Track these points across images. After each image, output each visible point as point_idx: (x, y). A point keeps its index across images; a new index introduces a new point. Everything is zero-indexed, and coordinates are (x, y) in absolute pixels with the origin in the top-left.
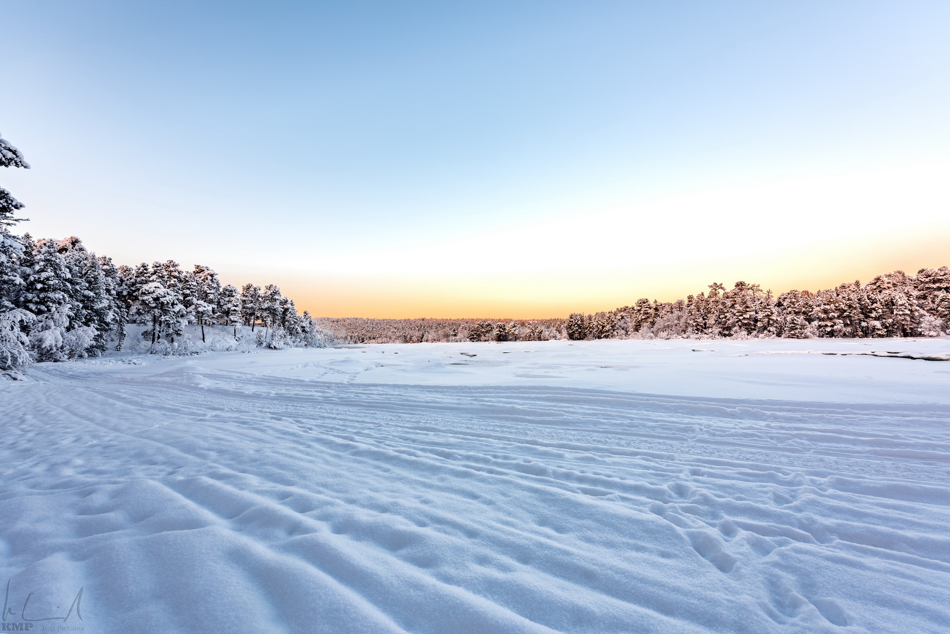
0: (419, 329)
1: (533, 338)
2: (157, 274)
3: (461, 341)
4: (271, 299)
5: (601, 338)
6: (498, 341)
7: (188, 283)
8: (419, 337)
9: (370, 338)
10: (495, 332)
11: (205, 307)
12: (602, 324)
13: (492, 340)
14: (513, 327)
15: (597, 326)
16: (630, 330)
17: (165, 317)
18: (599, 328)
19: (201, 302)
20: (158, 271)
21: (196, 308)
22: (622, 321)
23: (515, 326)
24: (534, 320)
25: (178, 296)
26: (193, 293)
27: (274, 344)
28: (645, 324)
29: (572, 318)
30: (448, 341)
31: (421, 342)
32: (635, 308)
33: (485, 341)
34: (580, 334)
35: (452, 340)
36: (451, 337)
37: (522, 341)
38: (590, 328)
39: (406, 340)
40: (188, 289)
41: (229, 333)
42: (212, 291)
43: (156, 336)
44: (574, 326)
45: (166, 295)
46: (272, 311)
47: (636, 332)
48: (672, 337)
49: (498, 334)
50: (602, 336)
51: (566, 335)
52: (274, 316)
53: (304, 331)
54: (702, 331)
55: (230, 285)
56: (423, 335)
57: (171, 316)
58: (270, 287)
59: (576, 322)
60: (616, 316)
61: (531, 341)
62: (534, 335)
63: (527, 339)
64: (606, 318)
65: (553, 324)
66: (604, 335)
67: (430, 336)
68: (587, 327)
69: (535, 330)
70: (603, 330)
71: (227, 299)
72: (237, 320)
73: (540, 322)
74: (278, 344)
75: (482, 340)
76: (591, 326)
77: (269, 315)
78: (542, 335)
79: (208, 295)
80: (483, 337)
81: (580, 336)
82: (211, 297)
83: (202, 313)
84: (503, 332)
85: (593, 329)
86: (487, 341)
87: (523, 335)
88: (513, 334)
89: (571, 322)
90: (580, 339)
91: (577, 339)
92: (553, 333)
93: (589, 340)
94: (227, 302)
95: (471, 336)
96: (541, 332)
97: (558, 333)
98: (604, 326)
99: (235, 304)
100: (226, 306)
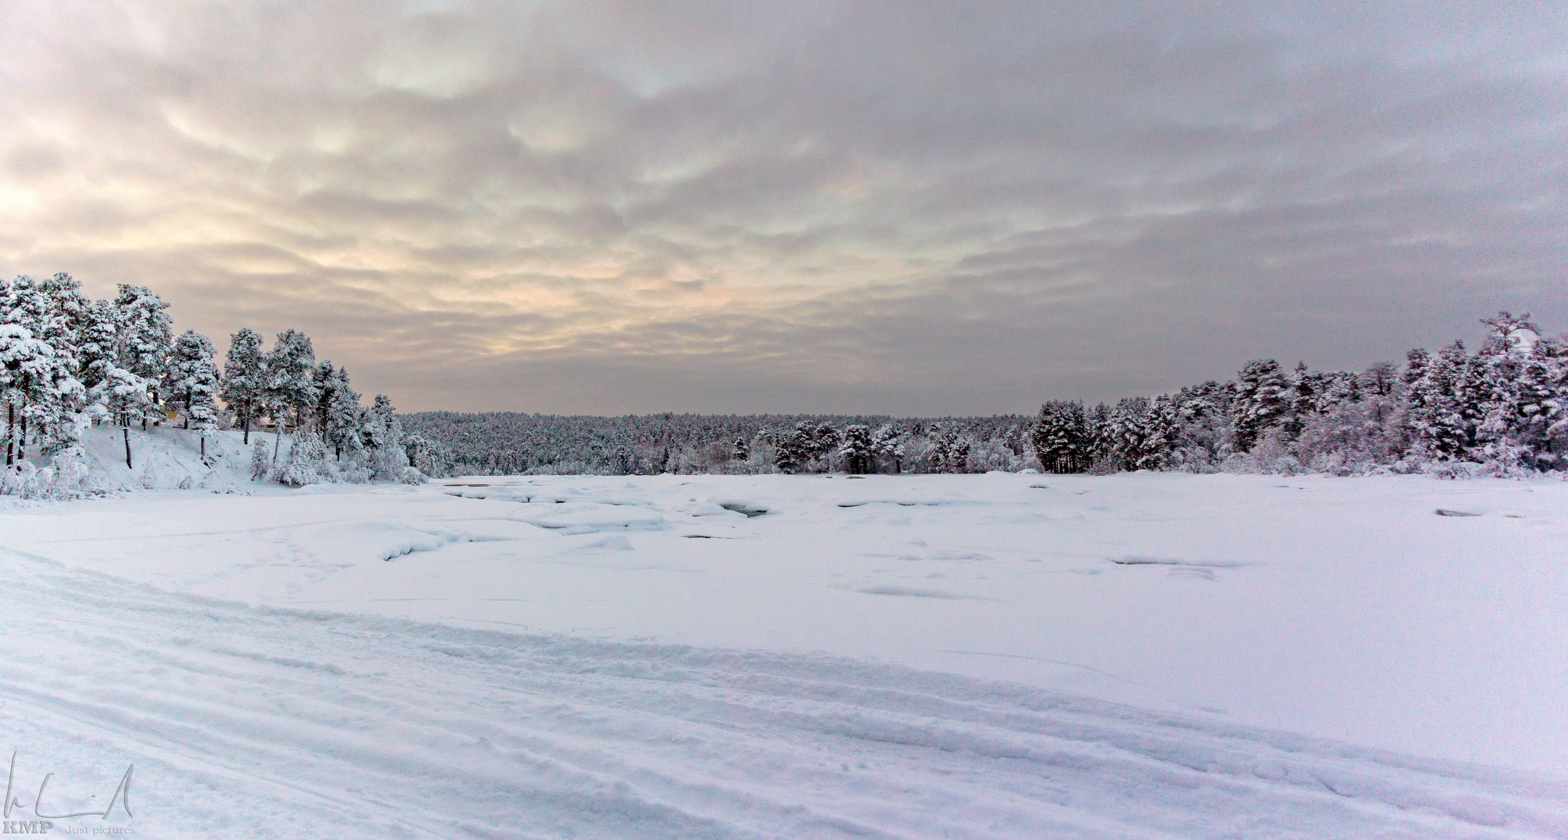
0: (656, 441)
1: (943, 467)
2: (24, 304)
3: (757, 472)
4: (291, 365)
5: (1136, 468)
6: (853, 473)
7: (95, 328)
8: (656, 460)
9: (541, 461)
10: (844, 449)
11: (130, 384)
12: (1136, 429)
13: (837, 469)
14: (891, 437)
15: (1123, 435)
16: (1224, 447)
17: (33, 409)
18: (1127, 441)
19: (124, 373)
20: (26, 298)
21: (111, 387)
22: (1198, 424)
23: (895, 435)
24: (948, 419)
25: (67, 357)
26: (107, 352)
27: (293, 473)
28: (1269, 430)
29: (1049, 414)
30: (725, 471)
31: (662, 471)
32: (1239, 388)
33: (819, 472)
34: (1074, 458)
35: (735, 469)
36: (733, 461)
37: (915, 473)
38: (1103, 440)
39: (626, 467)
40: (96, 340)
41: (188, 446)
42: (150, 347)
43: (15, 452)
44: (1055, 434)
45: (35, 355)
46: (294, 396)
47: (1242, 453)
48: (1357, 467)
49: (850, 455)
50: (1138, 464)
51: (1034, 457)
52: (299, 407)
53: (369, 443)
54: (1459, 453)
55: (191, 332)
56: (667, 456)
57: (46, 406)
58: (288, 337)
59: (1061, 423)
60: (1179, 407)
61: (940, 473)
62: (947, 457)
63: (929, 468)
64: (1149, 414)
65: (998, 430)
66: (1144, 459)
67: (684, 459)
68: (1095, 438)
69: (949, 444)
70: (1141, 447)
71: (186, 365)
72: (206, 416)
73: (962, 424)
74: (303, 473)
75: (810, 468)
76: (1106, 434)
77: (285, 404)
78: (970, 455)
79: (141, 355)
80: (812, 461)
81: (1074, 461)
82: (148, 359)
83: (124, 399)
84: (864, 449)
85: (1113, 442)
86: (824, 472)
87: (916, 457)
88: (891, 453)
89: (1046, 424)
90: (1073, 471)
91: (1066, 470)
92: (1000, 454)
93: (1101, 472)
94: (185, 371)
95: (782, 459)
96: (964, 450)
97: (1012, 452)
98: (1144, 434)
99: (203, 377)
100: (183, 381)
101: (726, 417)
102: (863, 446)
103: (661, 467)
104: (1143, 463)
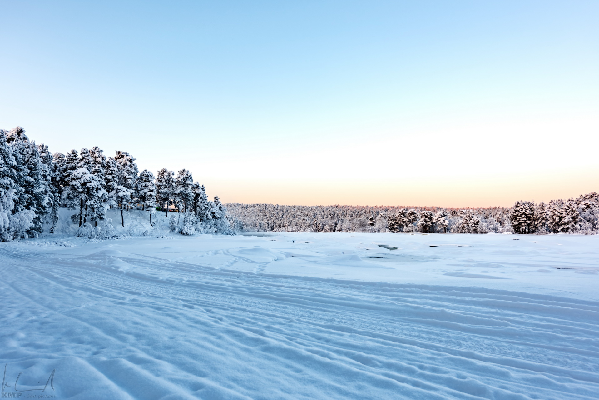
0: (332, 217)
1: (466, 230)
2: (84, 160)
3: (379, 231)
4: (184, 184)
5: (558, 232)
6: (424, 233)
7: (110, 169)
8: (332, 225)
9: (280, 226)
10: (420, 222)
11: (124, 192)
12: (559, 214)
13: (417, 230)
14: (442, 217)
15: (552, 217)
17: (90, 202)
18: (554, 220)
19: (121, 187)
20: (85, 157)
21: (117, 193)
22: (588, 212)
23: (444, 216)
24: (468, 208)
25: (101, 181)
26: (114, 179)
27: (186, 230)
29: (518, 207)
30: (364, 231)
31: (334, 231)
33: (408, 232)
34: (529, 227)
35: (369, 230)
36: (368, 227)
37: (453, 233)
38: (543, 219)
39: (318, 228)
40: (110, 174)
41: (145, 218)
42: (131, 177)
43: (83, 219)
44: (521, 216)
45: (92, 180)
46: (184, 196)
49: (423, 224)
50: (559, 230)
51: (510, 227)
52: (186, 201)
53: (214, 217)
55: (146, 171)
56: (336, 224)
57: (95, 201)
58: (183, 172)
59: (524, 211)
60: (579, 204)
61: (465, 233)
62: (468, 226)
63: (460, 231)
64: (565, 207)
65: (492, 214)
66: (562, 227)
67: (344, 226)
68: (539, 218)
69: (469, 220)
70: (561, 222)
71: (144, 184)
72: (152, 205)
73: (476, 211)
74: (190, 230)
75: (404, 230)
76: (544, 216)
77: (181, 200)
78: (479, 226)
79: (127, 180)
80: (405, 227)
81: (529, 229)
82: (130, 182)
83: (122, 197)
84: (430, 222)
85: (547, 220)
86: (410, 232)
87: (454, 226)
88: (442, 224)
89: (516, 211)
90: (528, 233)
91: (524, 232)
92: (493, 225)
93: (541, 234)
94: (143, 186)
95: (391, 226)
96: (477, 223)
97: (499, 224)
98: (562, 217)
99: (151, 189)
100: (142, 191)
101: (364, 207)
102: (429, 220)
103: (334, 229)
104: (561, 230)
